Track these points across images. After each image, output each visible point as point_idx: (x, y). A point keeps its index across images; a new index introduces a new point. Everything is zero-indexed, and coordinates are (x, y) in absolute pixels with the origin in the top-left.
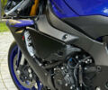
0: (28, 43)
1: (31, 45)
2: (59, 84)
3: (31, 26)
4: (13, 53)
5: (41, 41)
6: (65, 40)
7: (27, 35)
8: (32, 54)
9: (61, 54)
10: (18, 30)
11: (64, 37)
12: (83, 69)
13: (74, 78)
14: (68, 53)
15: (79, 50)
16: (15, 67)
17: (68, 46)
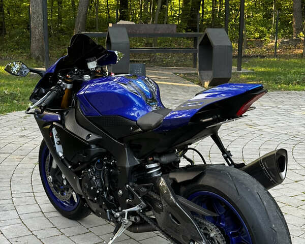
0: (56, 140)
1: (60, 143)
2: (85, 187)
3: (57, 121)
4: (45, 153)
5: (68, 139)
6: (88, 140)
7: (54, 132)
8: (61, 155)
9: (86, 154)
10: (46, 124)
11: (88, 136)
12: (109, 170)
13: (101, 181)
14: (92, 154)
15: (104, 150)
16: (47, 171)
17: (93, 146)
